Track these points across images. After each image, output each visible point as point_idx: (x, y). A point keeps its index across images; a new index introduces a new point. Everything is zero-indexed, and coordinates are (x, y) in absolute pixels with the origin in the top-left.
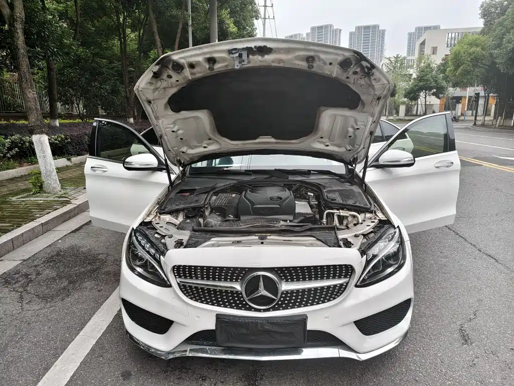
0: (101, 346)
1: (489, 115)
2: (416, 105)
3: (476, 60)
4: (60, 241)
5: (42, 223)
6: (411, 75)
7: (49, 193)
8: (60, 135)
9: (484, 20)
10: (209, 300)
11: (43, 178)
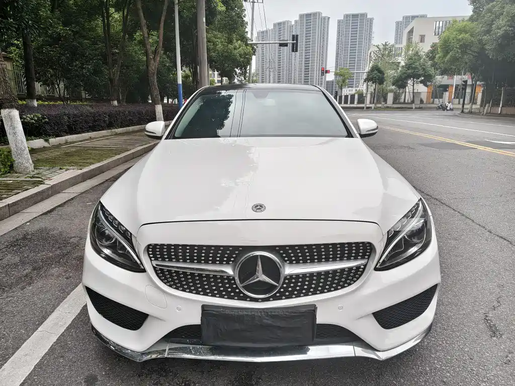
0: (63, 344)
1: (476, 103)
2: (404, 93)
3: (465, 47)
4: (28, 224)
5: (8, 204)
6: (399, 63)
7: (20, 173)
8: (37, 114)
9: (472, 7)
10: (193, 288)
11: (13, 157)
